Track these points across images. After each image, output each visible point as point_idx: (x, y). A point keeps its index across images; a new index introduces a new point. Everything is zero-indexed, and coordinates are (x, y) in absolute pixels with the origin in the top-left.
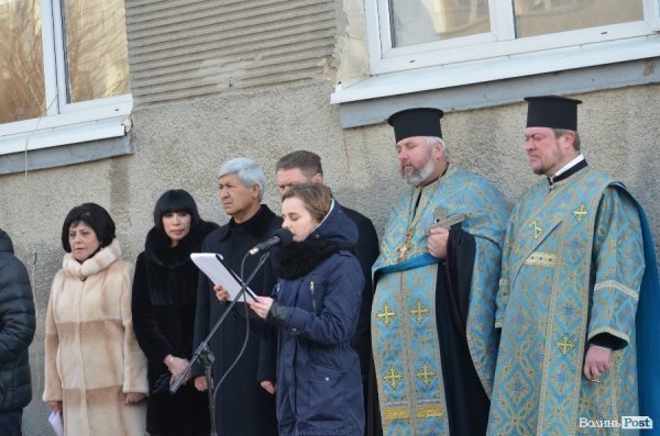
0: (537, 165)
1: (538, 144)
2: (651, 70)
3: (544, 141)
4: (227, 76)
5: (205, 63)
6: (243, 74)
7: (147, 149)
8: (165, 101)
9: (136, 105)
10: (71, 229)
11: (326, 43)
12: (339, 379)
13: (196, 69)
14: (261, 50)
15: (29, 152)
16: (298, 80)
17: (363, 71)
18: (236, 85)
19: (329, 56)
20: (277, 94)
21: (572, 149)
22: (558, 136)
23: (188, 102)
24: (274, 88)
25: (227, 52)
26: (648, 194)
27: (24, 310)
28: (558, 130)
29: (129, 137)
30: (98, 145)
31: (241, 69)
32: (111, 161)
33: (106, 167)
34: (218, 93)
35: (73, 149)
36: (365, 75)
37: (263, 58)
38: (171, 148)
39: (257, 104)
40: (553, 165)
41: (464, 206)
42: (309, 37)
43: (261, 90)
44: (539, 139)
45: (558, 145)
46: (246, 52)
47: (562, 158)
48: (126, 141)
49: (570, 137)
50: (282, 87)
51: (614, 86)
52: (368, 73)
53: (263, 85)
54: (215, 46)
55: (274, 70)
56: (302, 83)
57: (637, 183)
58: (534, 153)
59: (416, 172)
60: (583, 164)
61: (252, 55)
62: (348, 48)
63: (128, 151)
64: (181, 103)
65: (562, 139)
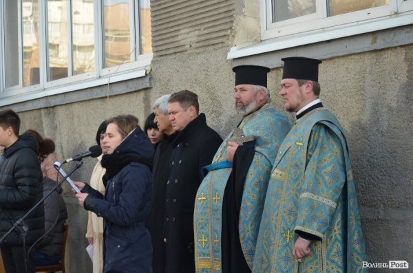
0: (287, 105)
1: (287, 91)
2: (374, 41)
3: (291, 88)
4: (189, 40)
5: (182, 31)
6: (195, 39)
7: (158, 84)
8: (166, 55)
9: (154, 57)
10: (102, 135)
11: (229, 20)
12: (127, 247)
13: (177, 36)
14: (203, 24)
15: (110, 84)
16: (218, 43)
17: (255, 38)
18: (194, 46)
19: (231, 28)
20: (209, 52)
21: (312, 93)
22: (300, 85)
23: (173, 56)
24: (207, 49)
25: (189, 25)
26: (375, 129)
27: (28, 184)
28: (301, 81)
29: (148, 77)
30: (136, 81)
31: (195, 36)
32: (144, 91)
33: (142, 94)
34: (186, 51)
35: (128, 83)
36: (256, 40)
37: (205, 29)
38: (167, 84)
39: (201, 58)
40: (298, 105)
41: (258, 131)
42: (222, 16)
43: (203, 49)
44: (288, 87)
45: (301, 91)
46: (197, 25)
47: (304, 100)
48: (147, 79)
49: (310, 85)
50: (211, 48)
51: (357, 52)
52: (259, 39)
53: (203, 46)
54: (185, 21)
55: (208, 37)
56: (220, 46)
57: (370, 120)
58: (285, 97)
59: (244, 107)
60: (320, 105)
61: (200, 27)
62: (244, 23)
63: (148, 86)
64: (171, 57)
65: (304, 87)
